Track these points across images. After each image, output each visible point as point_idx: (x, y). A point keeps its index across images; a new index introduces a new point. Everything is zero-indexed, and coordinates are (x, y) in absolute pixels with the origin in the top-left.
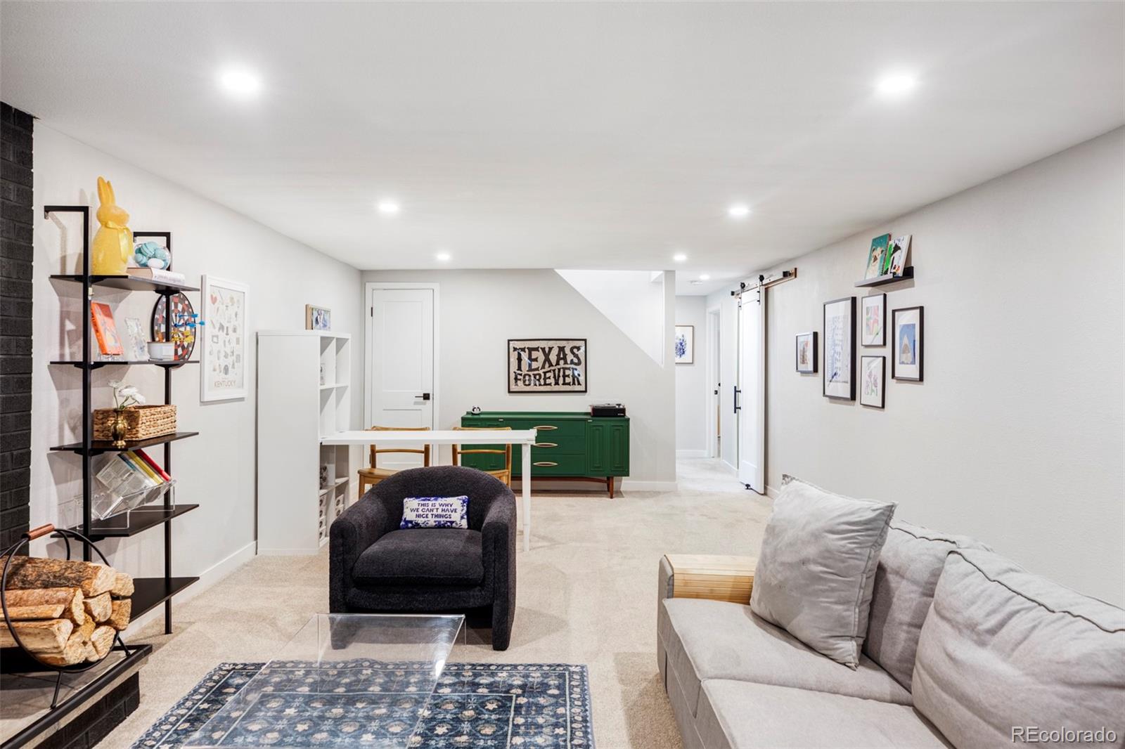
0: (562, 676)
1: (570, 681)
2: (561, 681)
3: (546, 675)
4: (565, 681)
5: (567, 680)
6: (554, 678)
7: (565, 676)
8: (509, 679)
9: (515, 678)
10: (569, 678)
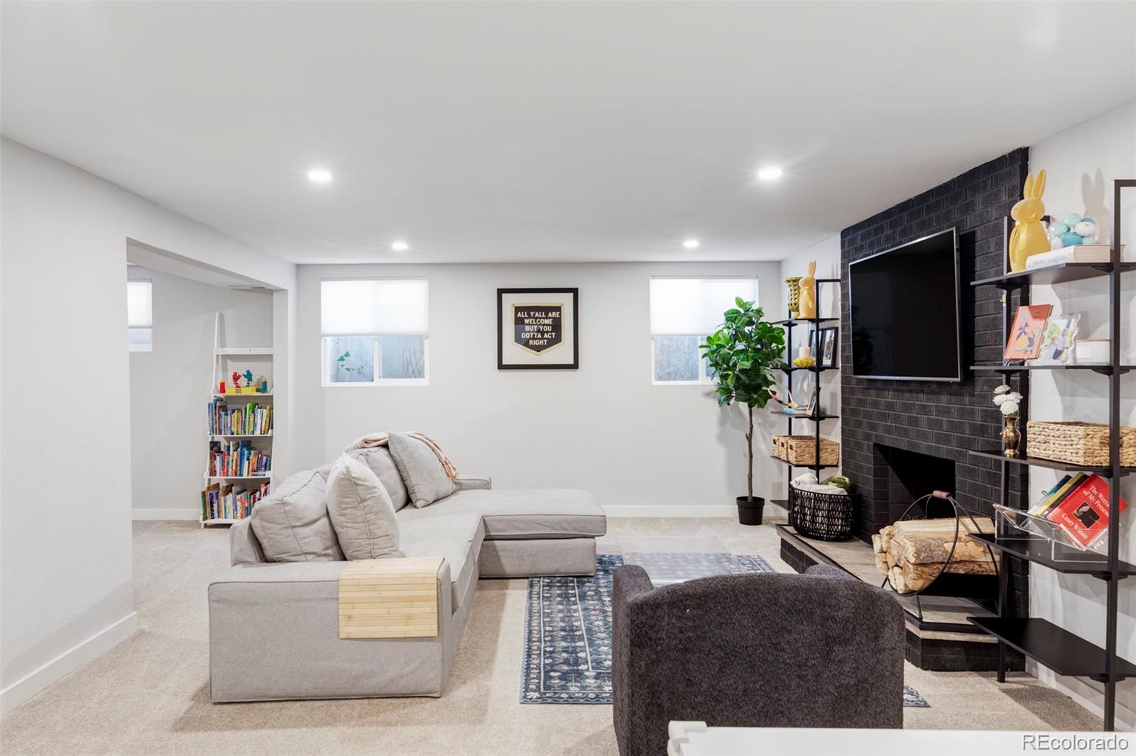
0: (547, 687)
1: (539, 683)
2: (548, 683)
3: (564, 688)
4: (544, 683)
5: (542, 683)
6: (556, 686)
7: (544, 688)
8: (601, 683)
9: (595, 685)
10: (540, 685)
